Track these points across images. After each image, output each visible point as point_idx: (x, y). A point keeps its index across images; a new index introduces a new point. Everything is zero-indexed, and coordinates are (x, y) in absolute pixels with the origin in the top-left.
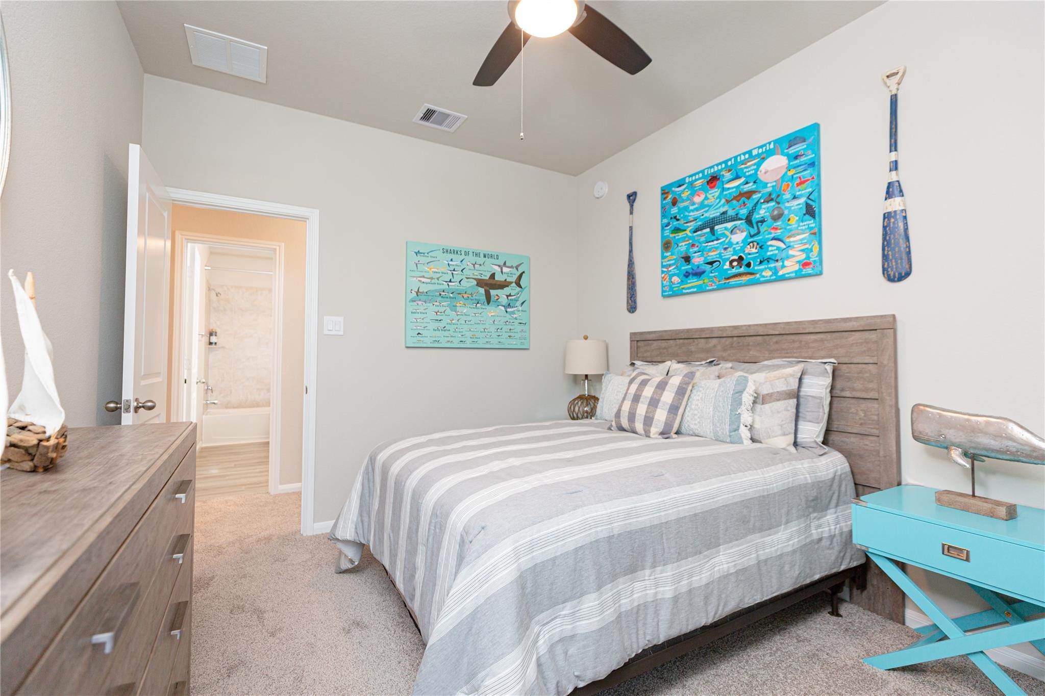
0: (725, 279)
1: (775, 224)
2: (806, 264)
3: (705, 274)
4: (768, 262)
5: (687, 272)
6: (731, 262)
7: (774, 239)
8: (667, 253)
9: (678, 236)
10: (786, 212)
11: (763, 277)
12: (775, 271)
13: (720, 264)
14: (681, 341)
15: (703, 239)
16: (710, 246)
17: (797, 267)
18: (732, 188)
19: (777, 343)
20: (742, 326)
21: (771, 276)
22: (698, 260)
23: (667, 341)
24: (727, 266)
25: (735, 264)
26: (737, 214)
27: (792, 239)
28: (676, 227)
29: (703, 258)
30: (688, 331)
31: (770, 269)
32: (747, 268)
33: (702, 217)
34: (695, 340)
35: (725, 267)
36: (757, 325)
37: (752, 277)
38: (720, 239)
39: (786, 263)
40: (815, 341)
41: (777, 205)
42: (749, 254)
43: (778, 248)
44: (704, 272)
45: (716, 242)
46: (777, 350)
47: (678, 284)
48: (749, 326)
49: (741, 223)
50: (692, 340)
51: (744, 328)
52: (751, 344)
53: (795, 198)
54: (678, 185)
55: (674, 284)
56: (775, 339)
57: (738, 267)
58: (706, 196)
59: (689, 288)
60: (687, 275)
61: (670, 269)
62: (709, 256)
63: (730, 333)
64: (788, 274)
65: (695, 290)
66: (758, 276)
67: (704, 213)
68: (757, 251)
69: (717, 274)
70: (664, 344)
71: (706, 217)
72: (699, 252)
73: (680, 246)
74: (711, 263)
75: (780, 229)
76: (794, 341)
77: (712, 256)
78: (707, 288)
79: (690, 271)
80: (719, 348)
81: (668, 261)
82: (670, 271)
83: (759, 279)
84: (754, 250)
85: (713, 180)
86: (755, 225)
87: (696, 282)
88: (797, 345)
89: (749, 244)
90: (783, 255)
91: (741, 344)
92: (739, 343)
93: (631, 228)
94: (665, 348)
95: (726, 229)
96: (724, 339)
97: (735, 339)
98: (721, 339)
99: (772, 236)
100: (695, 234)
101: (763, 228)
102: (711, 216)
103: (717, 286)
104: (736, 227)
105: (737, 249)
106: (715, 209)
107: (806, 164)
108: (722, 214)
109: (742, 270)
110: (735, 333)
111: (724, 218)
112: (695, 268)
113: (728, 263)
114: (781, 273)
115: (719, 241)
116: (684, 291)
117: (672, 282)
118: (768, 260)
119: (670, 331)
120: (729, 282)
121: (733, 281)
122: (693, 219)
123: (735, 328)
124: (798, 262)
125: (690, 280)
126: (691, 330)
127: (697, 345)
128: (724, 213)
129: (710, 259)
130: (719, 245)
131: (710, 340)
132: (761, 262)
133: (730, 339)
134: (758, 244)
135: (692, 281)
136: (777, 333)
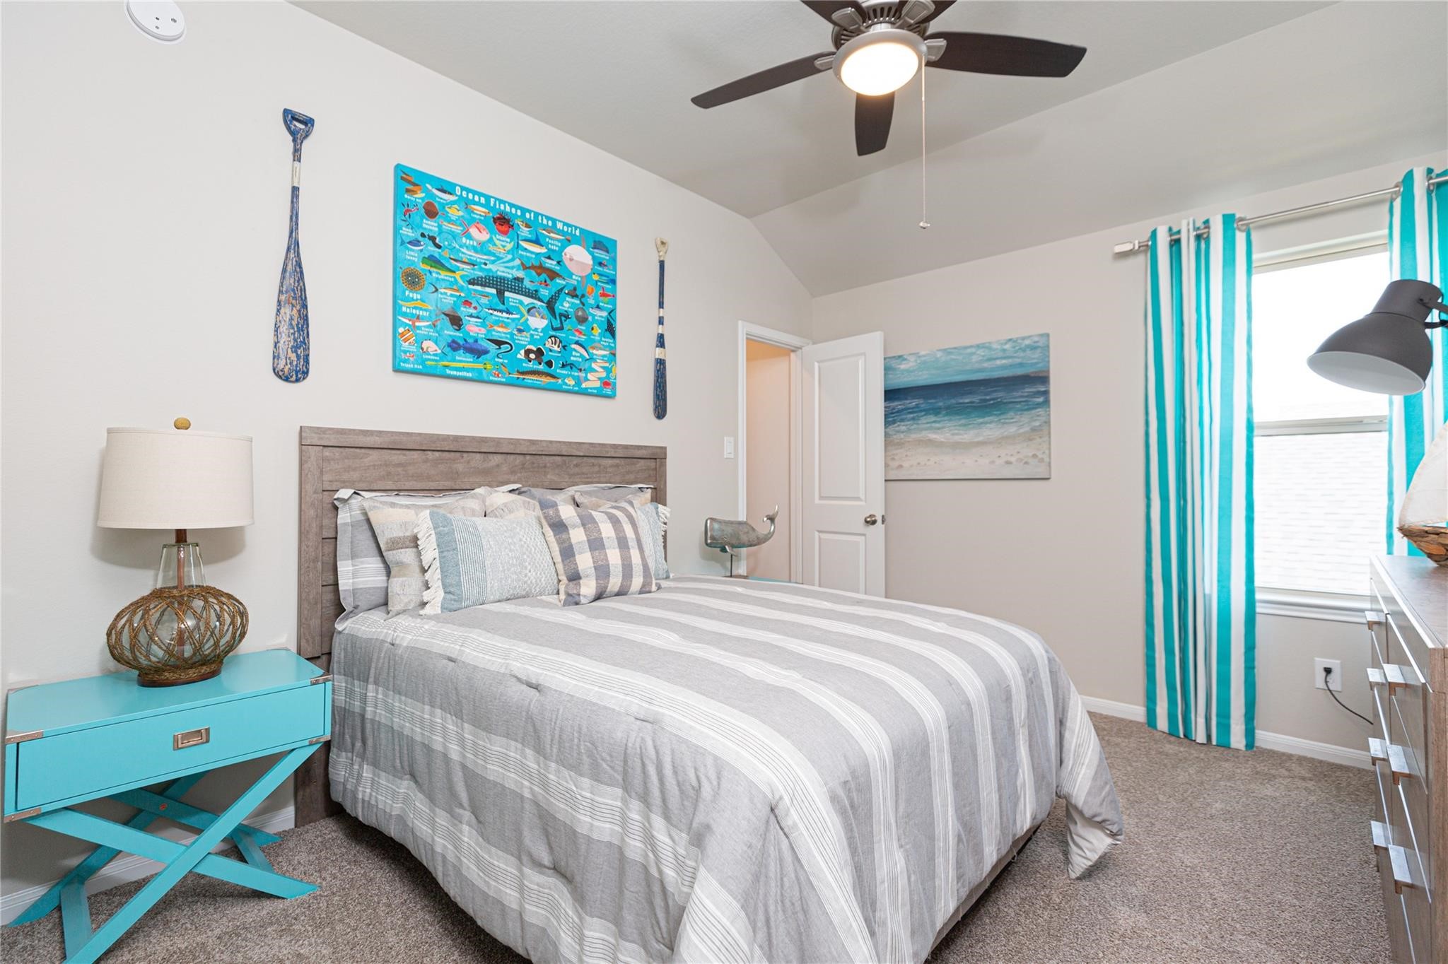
0: (518, 372)
1: (579, 327)
2: (606, 384)
3: (487, 356)
4: (571, 368)
5: (454, 341)
6: (528, 352)
7: (577, 343)
8: (411, 291)
9: (439, 273)
10: (590, 318)
11: (566, 384)
12: (578, 382)
13: (512, 349)
14: (437, 454)
15: (484, 301)
16: (496, 316)
17: (598, 384)
18: (532, 253)
19: (577, 465)
20: (541, 441)
21: (573, 386)
22: (474, 329)
23: (404, 452)
24: (521, 355)
25: (532, 356)
26: (536, 291)
27: (595, 352)
28: (432, 256)
29: (484, 331)
30: (456, 439)
31: (573, 377)
32: (547, 367)
33: (483, 266)
34: (465, 455)
35: (519, 356)
36: (560, 442)
37: (553, 380)
38: (512, 314)
39: (589, 376)
40: (612, 466)
41: (581, 306)
42: (551, 351)
43: (581, 356)
44: (486, 352)
45: (505, 315)
46: (578, 474)
47: (434, 355)
48: (551, 442)
49: (541, 306)
50: (458, 454)
51: (544, 444)
52: (548, 465)
53: (598, 307)
54: (440, 187)
55: (427, 352)
56: (575, 461)
57: (536, 362)
58: (491, 238)
59: (457, 369)
60: (454, 346)
61: (417, 324)
62: (494, 330)
63: (526, 449)
64: (591, 389)
65: (470, 375)
66: (560, 381)
67: (487, 262)
68: (559, 350)
69: (506, 361)
70: (397, 457)
71: (490, 270)
72: (478, 317)
73: (441, 294)
74: (499, 343)
75: (584, 335)
76: (593, 465)
77: (499, 332)
78: (491, 378)
79: (461, 342)
80: (505, 468)
81: (415, 308)
82: (419, 328)
83: (561, 385)
84: (555, 348)
85: (503, 222)
86: (558, 317)
87: (470, 362)
88: (596, 469)
89: (550, 337)
90: (586, 365)
91: (535, 465)
92: (533, 463)
93: (295, 190)
94: (400, 465)
95: (521, 303)
96: (513, 456)
97: (528, 457)
98: (509, 456)
99: (576, 339)
100: (471, 287)
101: (567, 325)
102: (500, 274)
103: (506, 378)
104: (535, 307)
105: (535, 337)
106: (506, 267)
107: (608, 277)
108: (515, 279)
109: (542, 367)
110: (533, 450)
111: (516, 285)
112: (471, 341)
113: (522, 352)
114: (584, 386)
115: (511, 316)
116: (448, 371)
117: (422, 349)
118: (572, 366)
119: (420, 434)
120: (524, 379)
121: (530, 379)
122: (467, 261)
123: (533, 442)
124: (599, 379)
125: (460, 356)
126: (463, 437)
127: (469, 462)
128: (517, 279)
129: (496, 336)
130: (509, 321)
131: (491, 456)
132: (564, 366)
133: (521, 457)
134: (561, 342)
135: (464, 359)
136: (582, 454)
